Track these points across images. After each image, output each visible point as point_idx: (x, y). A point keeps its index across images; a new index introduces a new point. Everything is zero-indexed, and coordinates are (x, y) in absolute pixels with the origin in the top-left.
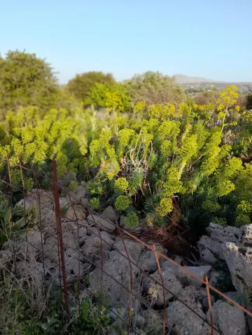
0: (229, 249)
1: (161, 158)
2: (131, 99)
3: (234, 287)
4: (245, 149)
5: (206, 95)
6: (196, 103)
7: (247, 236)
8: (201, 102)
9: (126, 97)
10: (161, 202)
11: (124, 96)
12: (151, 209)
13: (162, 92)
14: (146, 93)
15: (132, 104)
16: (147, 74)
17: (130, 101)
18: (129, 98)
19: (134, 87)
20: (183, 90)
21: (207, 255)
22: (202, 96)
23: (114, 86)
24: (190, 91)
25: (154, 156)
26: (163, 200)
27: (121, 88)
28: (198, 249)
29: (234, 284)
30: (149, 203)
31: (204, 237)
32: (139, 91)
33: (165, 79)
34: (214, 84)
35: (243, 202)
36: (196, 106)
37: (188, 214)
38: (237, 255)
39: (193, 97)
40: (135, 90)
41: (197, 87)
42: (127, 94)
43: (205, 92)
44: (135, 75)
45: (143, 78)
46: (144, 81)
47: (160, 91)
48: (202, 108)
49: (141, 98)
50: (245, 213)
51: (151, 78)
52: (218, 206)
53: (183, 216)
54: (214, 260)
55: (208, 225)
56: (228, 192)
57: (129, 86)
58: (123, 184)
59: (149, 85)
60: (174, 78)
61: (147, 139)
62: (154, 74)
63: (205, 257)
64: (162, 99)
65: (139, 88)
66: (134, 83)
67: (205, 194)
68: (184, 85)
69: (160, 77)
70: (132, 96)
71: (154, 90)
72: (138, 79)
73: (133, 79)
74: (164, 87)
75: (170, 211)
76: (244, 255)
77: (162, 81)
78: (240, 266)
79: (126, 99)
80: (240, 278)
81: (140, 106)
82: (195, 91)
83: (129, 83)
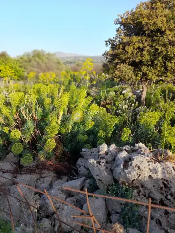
0: (91, 164)
1: (45, 111)
2: (25, 70)
3: (98, 186)
4: (103, 98)
5: (78, 65)
6: (73, 71)
7: (100, 153)
8: (75, 70)
9: (20, 69)
10: (47, 142)
11: (18, 68)
12: (42, 149)
13: (47, 64)
14: (35, 65)
15: (26, 74)
16: (34, 51)
17: (23, 72)
18: (23, 69)
19: (26, 61)
20: (62, 62)
21: (82, 170)
22: (75, 66)
23: (9, 61)
24: (67, 62)
25: (40, 110)
26: (48, 140)
27: (15, 62)
28: (77, 168)
29: (98, 185)
30: (39, 144)
31: (80, 159)
32: (30, 64)
33: (49, 54)
34: (82, 57)
35: (101, 131)
36: (72, 73)
37: (69, 146)
38: (96, 166)
39: (70, 67)
40: (27, 64)
41: (72, 60)
42: (20, 66)
43: (77, 63)
44: (25, 52)
45: (32, 55)
46: (33, 57)
47: (46, 64)
48: (76, 74)
49: (32, 69)
50: (102, 138)
51: (38, 54)
52: (86, 137)
53: (65, 148)
54: (87, 172)
55: (81, 151)
56: (91, 127)
57: (22, 60)
58: (16, 134)
59: (37, 59)
60: (54, 54)
61: (33, 98)
62: (40, 52)
63: (81, 172)
64: (48, 69)
65: (30, 62)
66: (26, 58)
67: (78, 131)
68: (63, 59)
69: (45, 53)
70: (25, 68)
71: (41, 63)
72: (28, 55)
73: (24, 55)
74: (48, 60)
75: (54, 147)
76: (100, 165)
77: (47, 56)
78: (98, 172)
79: (20, 70)
80: (99, 180)
81: (32, 75)
82: (71, 63)
83: (22, 58)
